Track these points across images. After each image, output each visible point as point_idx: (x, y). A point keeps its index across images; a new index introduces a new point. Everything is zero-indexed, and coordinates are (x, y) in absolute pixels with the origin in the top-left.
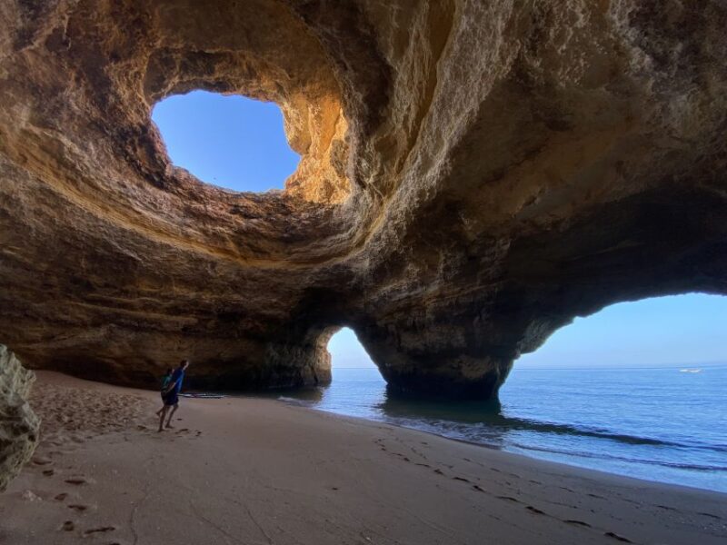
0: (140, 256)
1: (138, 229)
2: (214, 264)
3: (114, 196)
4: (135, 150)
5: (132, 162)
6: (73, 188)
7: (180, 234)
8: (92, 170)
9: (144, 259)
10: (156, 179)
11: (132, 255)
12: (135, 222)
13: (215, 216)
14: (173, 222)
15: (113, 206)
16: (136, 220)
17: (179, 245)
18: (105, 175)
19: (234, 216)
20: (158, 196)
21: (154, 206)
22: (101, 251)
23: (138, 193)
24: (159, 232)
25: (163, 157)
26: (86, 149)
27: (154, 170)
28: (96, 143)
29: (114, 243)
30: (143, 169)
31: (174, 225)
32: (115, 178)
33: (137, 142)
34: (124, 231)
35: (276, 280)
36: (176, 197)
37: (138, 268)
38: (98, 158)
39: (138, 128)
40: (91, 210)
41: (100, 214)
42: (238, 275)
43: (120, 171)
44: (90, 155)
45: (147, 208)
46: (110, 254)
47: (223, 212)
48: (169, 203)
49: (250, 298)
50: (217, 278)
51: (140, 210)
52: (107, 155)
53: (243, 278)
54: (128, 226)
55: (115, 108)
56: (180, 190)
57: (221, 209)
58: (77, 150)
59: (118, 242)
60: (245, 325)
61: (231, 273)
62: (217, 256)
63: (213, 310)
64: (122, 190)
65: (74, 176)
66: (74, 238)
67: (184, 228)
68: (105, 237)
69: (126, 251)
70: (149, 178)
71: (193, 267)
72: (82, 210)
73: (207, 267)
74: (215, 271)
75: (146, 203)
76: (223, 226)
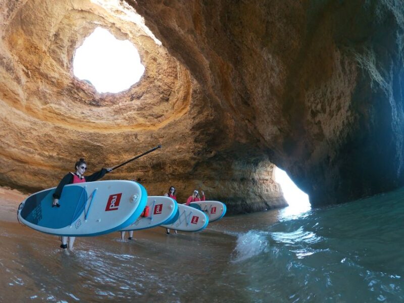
0: (102, 144)
1: (97, 131)
2: (136, 136)
3: (82, 120)
4: (78, 95)
5: (81, 101)
6: (66, 123)
7: (115, 126)
8: (68, 112)
9: (104, 145)
10: (94, 103)
11: (98, 144)
12: (94, 128)
13: (124, 107)
14: (110, 121)
15: (83, 124)
16: (94, 127)
17: (116, 132)
18: (74, 112)
19: (133, 102)
20: (99, 111)
21: (99, 117)
22: (86, 146)
23: (90, 113)
24: (106, 128)
25: (89, 91)
26: (60, 105)
27: (91, 99)
28: (63, 100)
29: (89, 141)
30: (87, 102)
31: (111, 122)
32: (80, 111)
33: (76, 91)
34: (91, 134)
35: (172, 131)
36: (107, 107)
37: (104, 150)
38: (69, 106)
39: (71, 85)
40: (75, 129)
41: (80, 130)
42: (152, 137)
43: (80, 108)
44: (63, 106)
45: (97, 119)
46: (90, 147)
47: (127, 103)
48: (105, 112)
49: (164, 151)
50: (141, 143)
51: (94, 121)
52: (71, 103)
53: (156, 138)
54: (92, 131)
55: (58, 82)
56: (106, 103)
57: (126, 101)
58: (57, 106)
59: (91, 140)
60: (169, 170)
61: (148, 138)
62: (137, 130)
63: (147, 164)
64: (83, 115)
65: (63, 118)
66: (74, 143)
67: (115, 121)
68: (84, 139)
69: (95, 143)
70: (91, 104)
71: (127, 141)
72: (72, 131)
73: (133, 138)
74: (138, 140)
75: (95, 117)
76: (130, 111)
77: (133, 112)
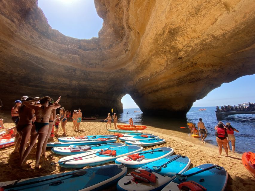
0: (45, 68)
1: (43, 57)
2: (75, 70)
3: (30, 43)
5: (34, 27)
7: (60, 58)
8: (18, 31)
9: (47, 69)
11: (42, 67)
12: (41, 53)
13: (72, 50)
14: (56, 53)
15: (30, 47)
17: (61, 63)
18: (24, 33)
19: (80, 50)
20: (48, 42)
21: (47, 47)
23: (39, 41)
24: (51, 58)
28: (17, 18)
29: (34, 63)
30: (39, 30)
31: (56, 55)
32: (29, 35)
34: (37, 57)
36: (55, 42)
37: (46, 72)
40: (22, 49)
42: (84, 74)
44: (15, 24)
45: (44, 48)
47: (75, 49)
48: (53, 45)
49: (90, 83)
50: (77, 76)
51: (41, 48)
52: (22, 24)
54: (38, 55)
56: (56, 39)
57: (74, 47)
59: (35, 62)
62: (76, 67)
65: (11, 34)
66: (18, 60)
67: (61, 56)
68: (30, 60)
69: (39, 66)
71: (67, 71)
72: (18, 49)
73: (72, 71)
74: (76, 73)
75: (43, 45)
76: (75, 54)
77: (77, 56)
